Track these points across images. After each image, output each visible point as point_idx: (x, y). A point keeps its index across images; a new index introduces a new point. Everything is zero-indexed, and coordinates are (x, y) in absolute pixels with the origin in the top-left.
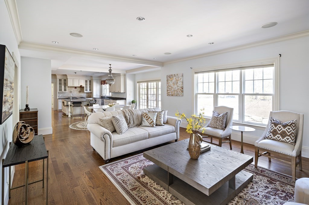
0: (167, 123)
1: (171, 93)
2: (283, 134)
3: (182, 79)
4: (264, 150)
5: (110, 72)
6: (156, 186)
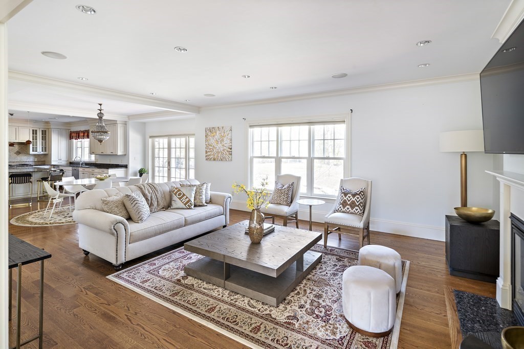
0: (210, 202)
1: (212, 156)
2: (353, 205)
3: (230, 135)
4: (334, 225)
5: (101, 118)
6: (206, 286)
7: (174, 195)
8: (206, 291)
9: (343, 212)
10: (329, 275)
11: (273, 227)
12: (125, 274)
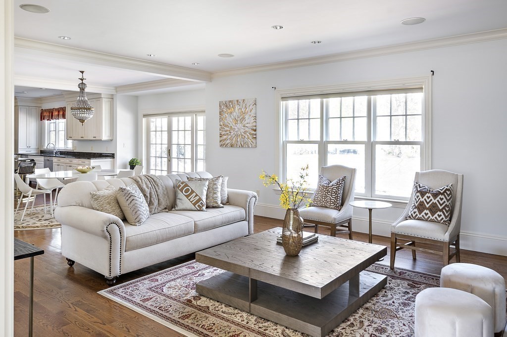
0: (228, 202)
1: (228, 141)
2: (434, 209)
3: (253, 111)
5: (82, 89)
6: (224, 309)
7: (179, 192)
8: (225, 315)
9: (419, 219)
10: (396, 305)
11: (316, 236)
12: (121, 290)
